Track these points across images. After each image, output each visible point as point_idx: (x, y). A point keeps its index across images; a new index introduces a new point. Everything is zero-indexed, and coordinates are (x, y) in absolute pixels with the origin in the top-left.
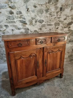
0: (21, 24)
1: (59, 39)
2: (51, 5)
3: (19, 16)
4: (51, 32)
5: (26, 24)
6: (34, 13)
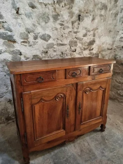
2: (63, 7)
4: (64, 57)
5: (14, 42)
6: (31, 19)
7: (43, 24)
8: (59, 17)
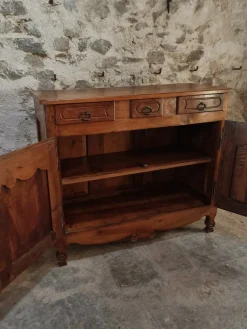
0: (23, 54)
1: (202, 104)
3: (13, 20)
4: (136, 84)
5: (44, 55)
6: (74, 12)
7: (97, 20)
8: (127, 6)
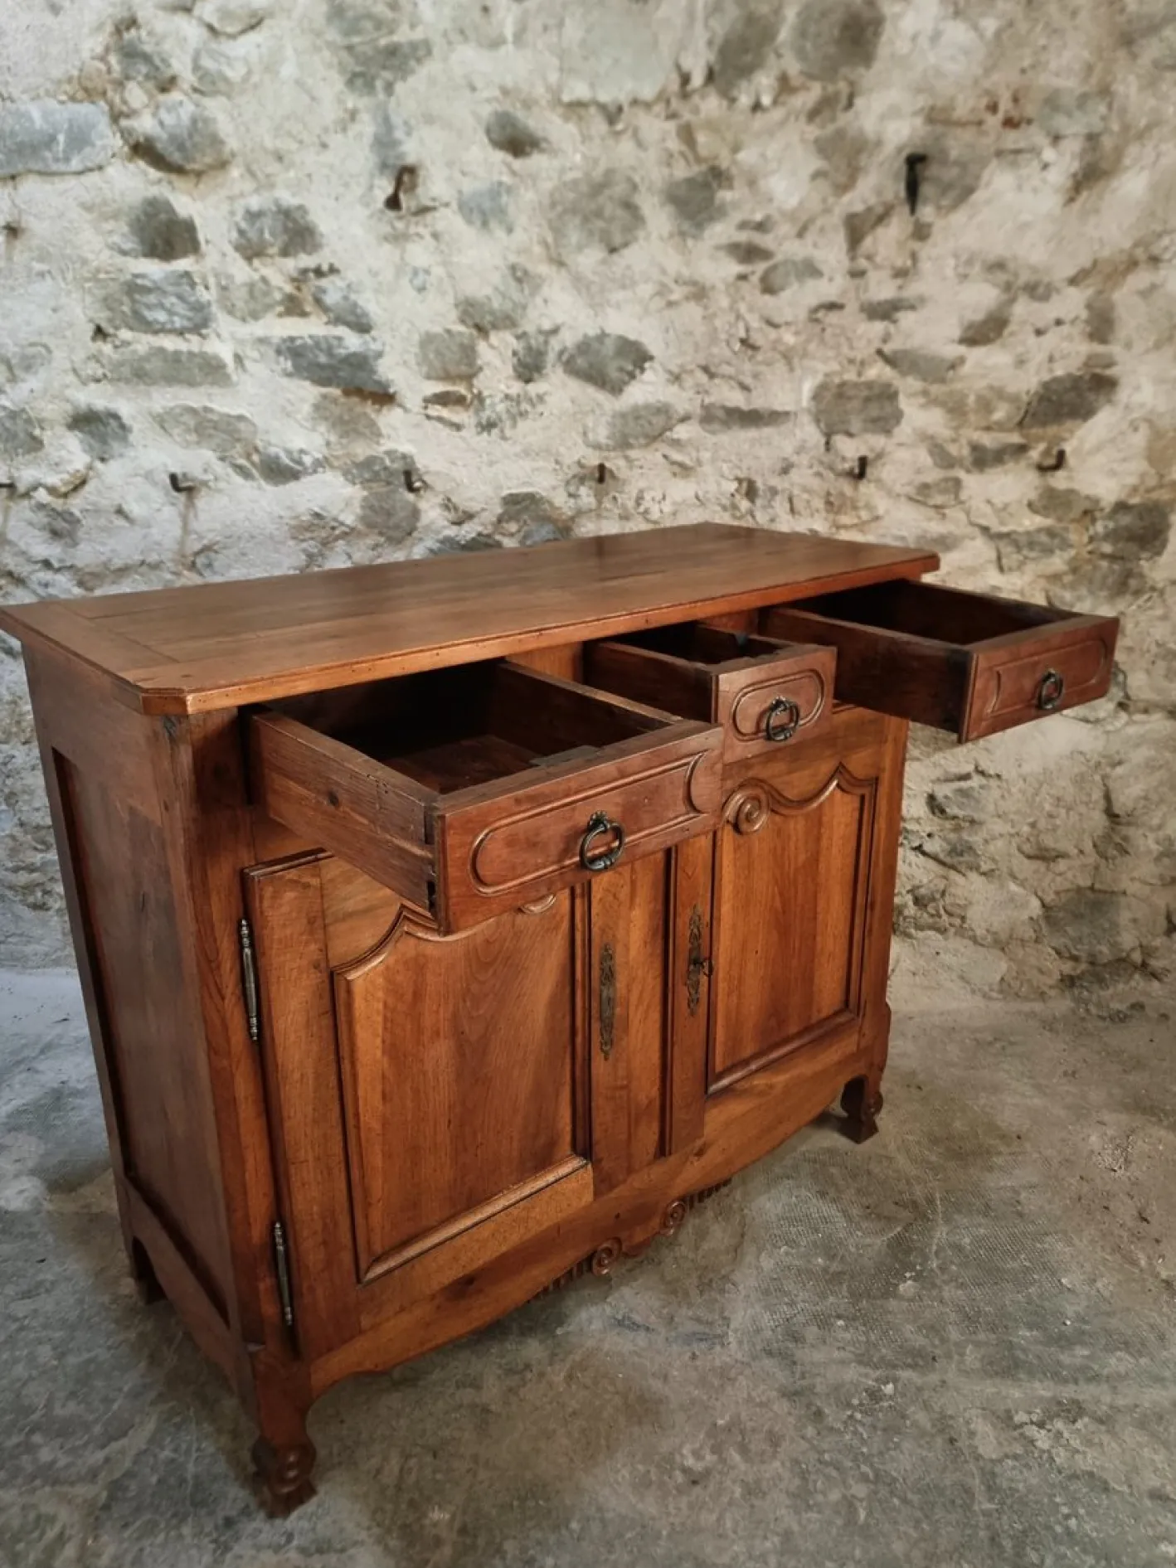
0: (307, 393)
2: (757, 107)
3: (278, 273)
5: (384, 397)
6: (500, 233)
7: (589, 259)
8: (725, 195)
